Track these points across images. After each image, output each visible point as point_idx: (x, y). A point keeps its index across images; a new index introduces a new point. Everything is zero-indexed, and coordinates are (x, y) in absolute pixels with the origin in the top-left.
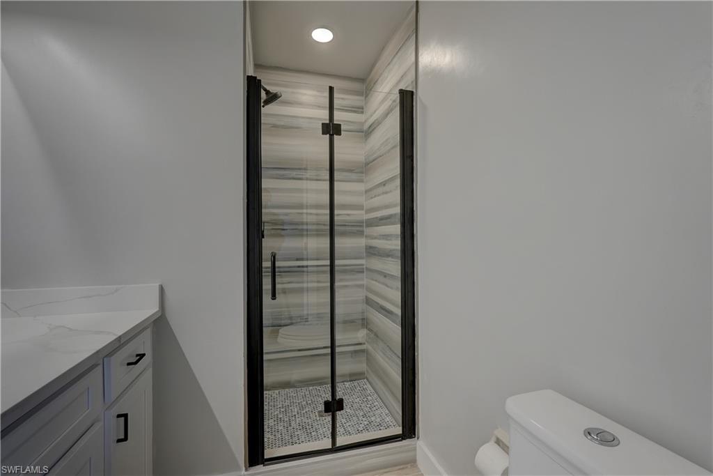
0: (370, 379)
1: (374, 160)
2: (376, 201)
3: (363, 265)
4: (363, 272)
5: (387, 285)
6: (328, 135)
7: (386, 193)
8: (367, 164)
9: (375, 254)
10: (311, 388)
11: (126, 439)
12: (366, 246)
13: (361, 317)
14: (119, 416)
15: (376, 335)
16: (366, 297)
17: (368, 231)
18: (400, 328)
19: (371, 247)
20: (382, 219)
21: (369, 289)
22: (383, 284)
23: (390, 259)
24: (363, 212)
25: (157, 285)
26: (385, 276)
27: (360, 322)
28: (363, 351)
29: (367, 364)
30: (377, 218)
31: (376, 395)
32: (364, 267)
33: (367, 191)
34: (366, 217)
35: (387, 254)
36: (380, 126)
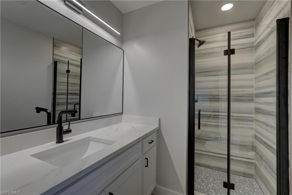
0: (257, 181)
1: (261, 61)
2: (262, 83)
3: (253, 117)
4: (253, 121)
5: (268, 131)
6: (227, 55)
7: (268, 79)
8: (256, 64)
9: (260, 113)
11: (147, 166)
12: (255, 107)
13: (251, 145)
14: (146, 159)
15: (261, 157)
16: (255, 134)
17: (256, 99)
18: (276, 157)
19: (258, 108)
20: (265, 93)
21: (256, 131)
22: (266, 130)
23: (270, 116)
24: (254, 89)
25: (158, 118)
26: (267, 126)
27: (251, 147)
28: (252, 163)
29: (255, 171)
30: (262, 93)
31: (260, 190)
32: (254, 118)
33: (255, 78)
34: (255, 92)
35: (269, 114)
36: (264, 43)
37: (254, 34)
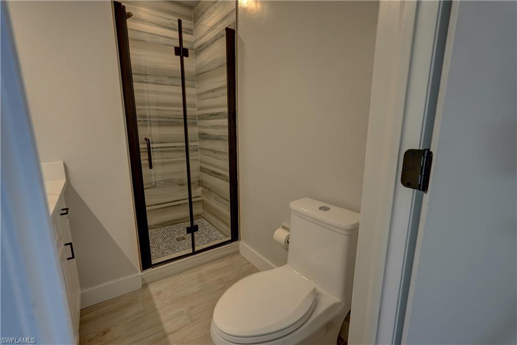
0: (206, 217)
1: (204, 73)
2: (207, 102)
3: (197, 146)
4: (197, 151)
5: (217, 158)
6: (179, 56)
7: (215, 97)
8: (197, 75)
9: (206, 139)
10: (167, 227)
11: (73, 257)
12: (199, 133)
13: (197, 180)
14: (66, 245)
15: (209, 190)
16: (200, 167)
17: (199, 123)
18: (229, 184)
19: (203, 134)
20: (211, 115)
21: (201, 162)
22: (214, 157)
23: (218, 141)
24: (196, 109)
25: (62, 162)
26: (215, 152)
27: (197, 183)
28: (200, 201)
29: (203, 209)
30: (207, 114)
31: (210, 225)
32: (198, 147)
33: (198, 95)
34: (198, 113)
35: (218, 138)
36: (207, 48)
37: (192, 31)
